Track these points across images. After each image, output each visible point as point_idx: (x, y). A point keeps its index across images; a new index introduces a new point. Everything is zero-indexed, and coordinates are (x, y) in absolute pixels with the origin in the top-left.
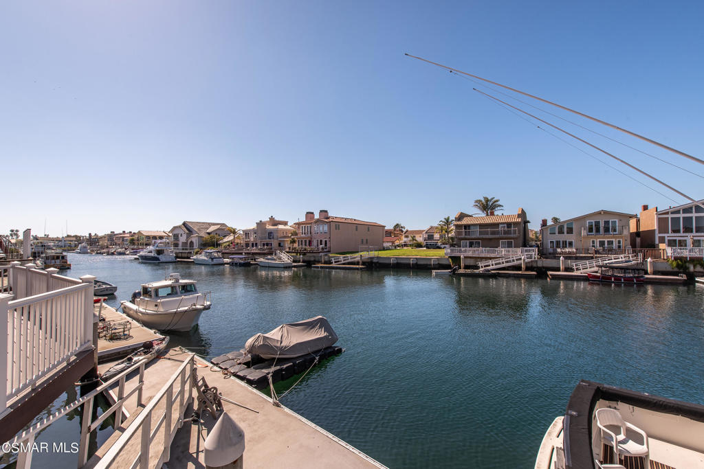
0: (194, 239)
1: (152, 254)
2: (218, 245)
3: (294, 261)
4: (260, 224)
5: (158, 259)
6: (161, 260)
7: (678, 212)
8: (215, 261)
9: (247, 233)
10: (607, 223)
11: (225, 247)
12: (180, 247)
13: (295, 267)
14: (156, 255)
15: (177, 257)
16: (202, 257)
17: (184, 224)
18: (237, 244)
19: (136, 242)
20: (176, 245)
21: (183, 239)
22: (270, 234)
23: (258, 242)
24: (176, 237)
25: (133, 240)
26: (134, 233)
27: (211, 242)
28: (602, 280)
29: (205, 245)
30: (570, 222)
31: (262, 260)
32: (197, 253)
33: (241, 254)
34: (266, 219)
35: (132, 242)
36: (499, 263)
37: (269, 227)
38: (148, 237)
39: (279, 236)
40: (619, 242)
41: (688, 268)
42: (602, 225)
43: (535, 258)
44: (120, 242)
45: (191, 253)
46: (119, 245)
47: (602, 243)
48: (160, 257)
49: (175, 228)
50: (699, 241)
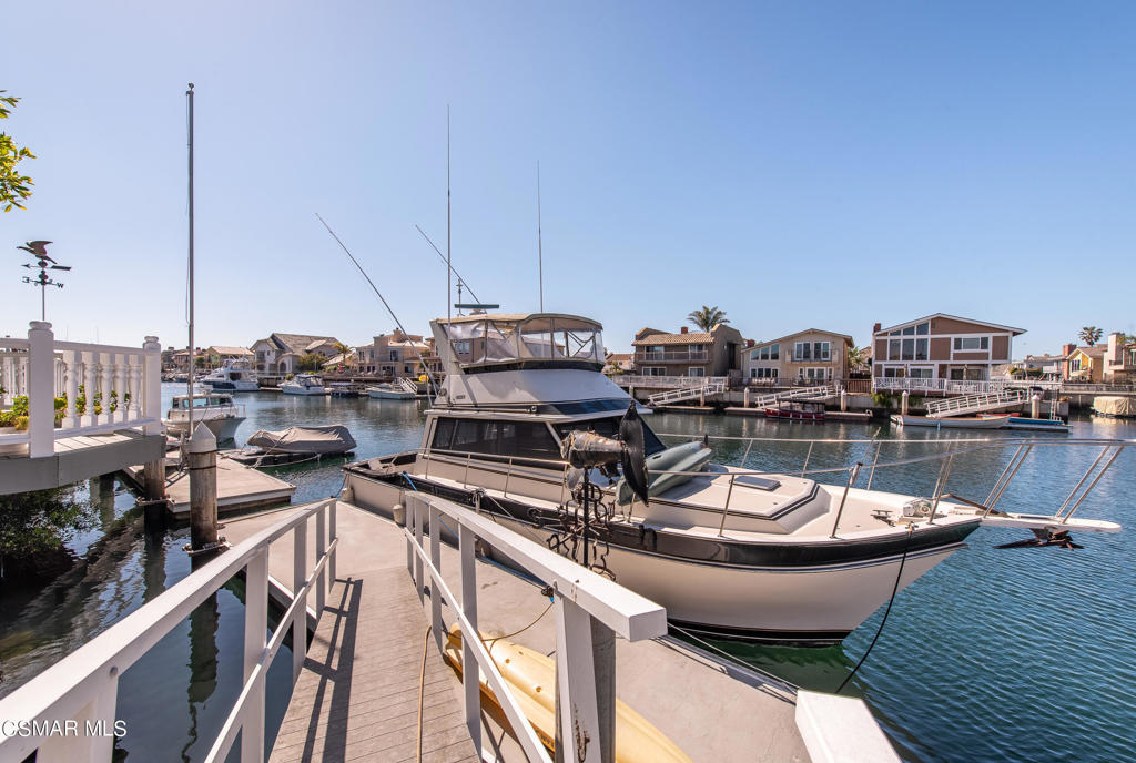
0: (287, 360)
1: (224, 379)
2: (321, 368)
3: (419, 393)
4: (380, 340)
5: (232, 386)
6: (238, 388)
7: (898, 333)
8: (312, 391)
9: (361, 352)
10: (817, 346)
11: (329, 371)
12: (267, 370)
13: (418, 398)
14: (230, 381)
15: (260, 385)
16: (294, 384)
17: (273, 337)
18: (348, 367)
19: (207, 364)
20: (261, 368)
21: (270, 359)
22: (394, 353)
23: (376, 365)
24: (261, 356)
25: (201, 360)
26: (204, 350)
27: (310, 364)
28: (781, 417)
29: (302, 367)
30: (776, 344)
31: (373, 389)
32: (289, 379)
33: (349, 381)
34: (389, 332)
35: (200, 363)
36: (676, 396)
37: (393, 344)
38: (224, 356)
39: (406, 356)
40: (831, 370)
41: (892, 404)
42: (812, 348)
43: (720, 390)
44: (182, 363)
45: (280, 379)
46: (181, 367)
47: (811, 373)
48: (236, 383)
49: (259, 342)
50: (919, 370)
